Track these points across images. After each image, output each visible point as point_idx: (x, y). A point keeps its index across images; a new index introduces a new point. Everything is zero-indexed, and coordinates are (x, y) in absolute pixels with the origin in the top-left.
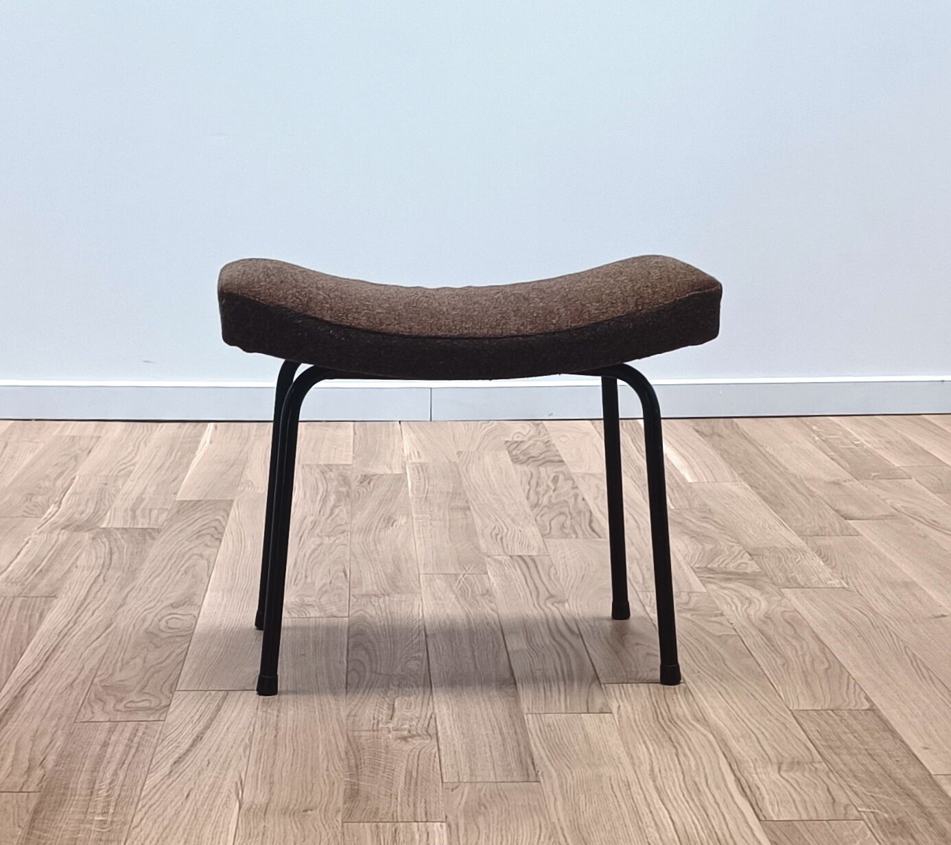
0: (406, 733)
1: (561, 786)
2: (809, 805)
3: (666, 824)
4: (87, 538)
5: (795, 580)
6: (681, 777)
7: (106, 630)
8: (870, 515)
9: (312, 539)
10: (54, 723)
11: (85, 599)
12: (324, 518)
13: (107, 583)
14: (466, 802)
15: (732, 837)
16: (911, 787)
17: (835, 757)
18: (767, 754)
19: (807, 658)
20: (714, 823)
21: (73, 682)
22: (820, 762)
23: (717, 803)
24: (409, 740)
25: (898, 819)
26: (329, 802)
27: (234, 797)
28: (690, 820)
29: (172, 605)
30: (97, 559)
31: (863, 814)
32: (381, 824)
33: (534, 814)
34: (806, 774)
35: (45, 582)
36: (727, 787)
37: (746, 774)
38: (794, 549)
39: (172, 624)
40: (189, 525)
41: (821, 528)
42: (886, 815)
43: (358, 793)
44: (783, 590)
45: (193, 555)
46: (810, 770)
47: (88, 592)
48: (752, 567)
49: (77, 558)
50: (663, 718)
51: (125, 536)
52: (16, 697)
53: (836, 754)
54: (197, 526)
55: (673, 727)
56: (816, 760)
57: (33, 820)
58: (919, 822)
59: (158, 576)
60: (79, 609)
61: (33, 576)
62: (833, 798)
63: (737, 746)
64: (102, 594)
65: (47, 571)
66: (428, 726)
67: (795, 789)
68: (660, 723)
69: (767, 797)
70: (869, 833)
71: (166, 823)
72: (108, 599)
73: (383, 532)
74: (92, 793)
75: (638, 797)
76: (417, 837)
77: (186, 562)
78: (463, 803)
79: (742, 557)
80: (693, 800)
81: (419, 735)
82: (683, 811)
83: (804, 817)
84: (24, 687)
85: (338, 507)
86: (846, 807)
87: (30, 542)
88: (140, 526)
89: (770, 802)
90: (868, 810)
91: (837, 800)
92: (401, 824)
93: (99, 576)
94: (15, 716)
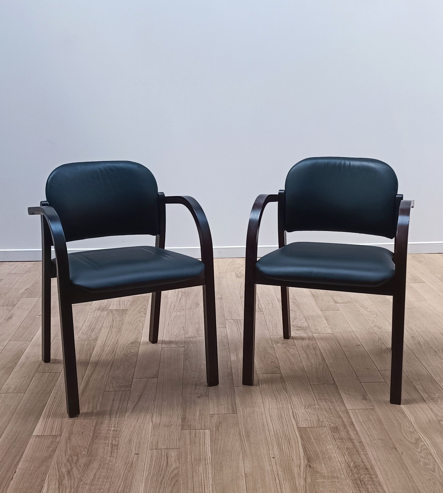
0: (199, 395)
1: (243, 416)
2: (312, 422)
3: (271, 429)
4: (105, 314)
5: (318, 329)
6: (277, 411)
7: (112, 354)
8: (343, 301)
9: (174, 313)
10: (99, 392)
11: (106, 341)
12: (177, 304)
13: (112, 333)
14: (216, 422)
15: (289, 434)
16: (341, 414)
17: (321, 402)
18: (302, 402)
19: (318, 363)
20: (285, 429)
21: (104, 375)
22: (317, 405)
23: (286, 421)
24: (201, 397)
25: (336, 426)
26: (177, 422)
27: (150, 420)
28: (278, 427)
29: (131, 342)
30: (109, 323)
31: (326, 424)
32: (191, 430)
33: (235, 426)
34: (312, 410)
35: (93, 333)
36: (289, 415)
37: (295, 410)
38: (319, 316)
39: (132, 351)
40: (136, 308)
41: (328, 308)
42: (333, 425)
43: (185, 418)
44: (313, 334)
45: (138, 321)
46: (314, 408)
47: (107, 337)
48: (305, 325)
49: (103, 323)
50: (274, 388)
51: (117, 313)
52: (87, 382)
53: (322, 402)
54: (138, 308)
55: (276, 392)
56: (316, 404)
57: (94, 430)
58: (341, 428)
59: (127, 330)
60: (104, 345)
61: (90, 331)
62: (319, 419)
63: (294, 399)
64: (111, 338)
65: (94, 329)
66: (206, 392)
67: (309, 415)
68: (272, 389)
69: (300, 419)
70: (327, 432)
71: (132, 430)
72: (112, 341)
73: (195, 309)
74: (110, 419)
75: (264, 419)
76: (202, 435)
77: (136, 324)
78: (215, 422)
79: (303, 320)
80: (279, 420)
81: (203, 396)
82: (276, 425)
83: (310, 426)
84: (89, 377)
85: (182, 298)
86: (322, 422)
87: (89, 316)
88: (121, 309)
89: (301, 420)
90: (328, 423)
91: (320, 420)
92: (197, 430)
93: (109, 331)
94: (87, 389)
